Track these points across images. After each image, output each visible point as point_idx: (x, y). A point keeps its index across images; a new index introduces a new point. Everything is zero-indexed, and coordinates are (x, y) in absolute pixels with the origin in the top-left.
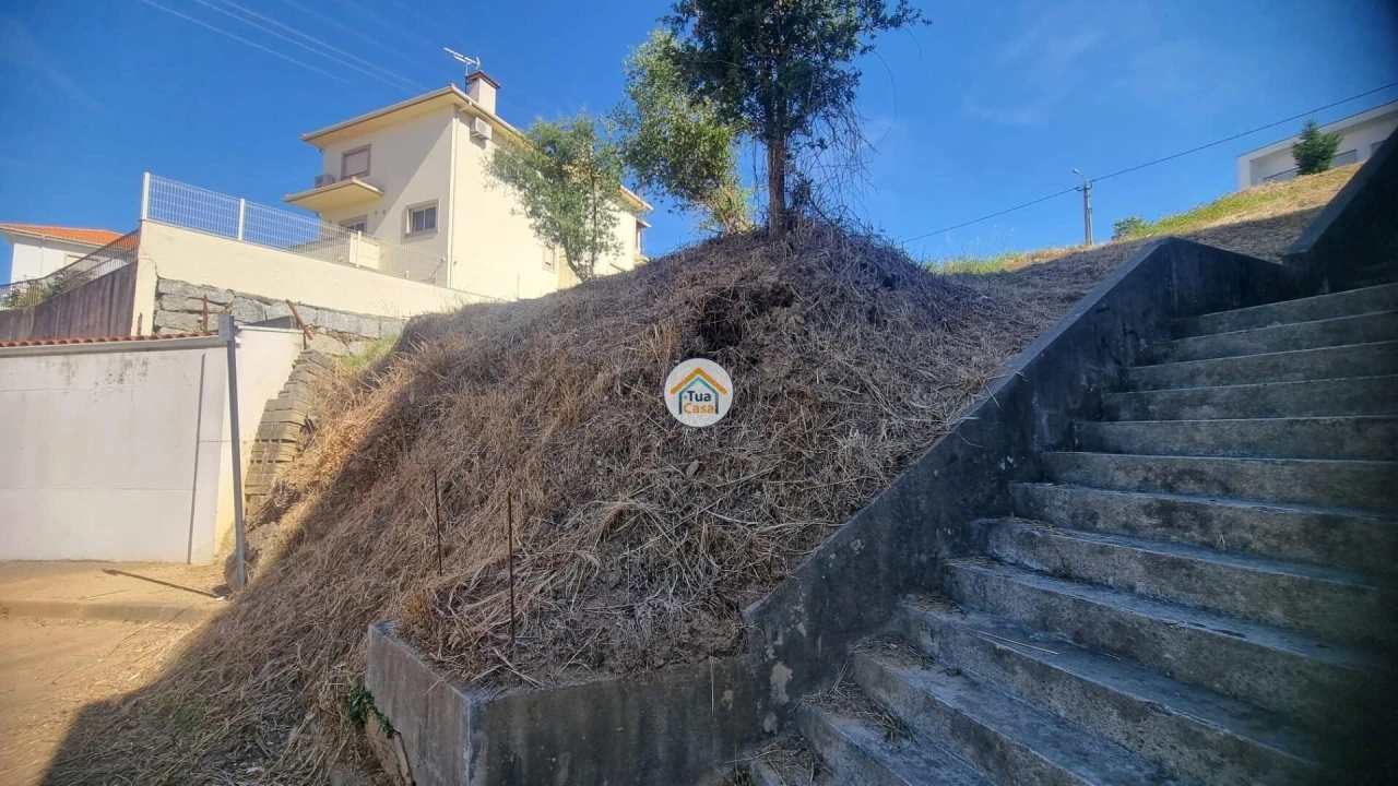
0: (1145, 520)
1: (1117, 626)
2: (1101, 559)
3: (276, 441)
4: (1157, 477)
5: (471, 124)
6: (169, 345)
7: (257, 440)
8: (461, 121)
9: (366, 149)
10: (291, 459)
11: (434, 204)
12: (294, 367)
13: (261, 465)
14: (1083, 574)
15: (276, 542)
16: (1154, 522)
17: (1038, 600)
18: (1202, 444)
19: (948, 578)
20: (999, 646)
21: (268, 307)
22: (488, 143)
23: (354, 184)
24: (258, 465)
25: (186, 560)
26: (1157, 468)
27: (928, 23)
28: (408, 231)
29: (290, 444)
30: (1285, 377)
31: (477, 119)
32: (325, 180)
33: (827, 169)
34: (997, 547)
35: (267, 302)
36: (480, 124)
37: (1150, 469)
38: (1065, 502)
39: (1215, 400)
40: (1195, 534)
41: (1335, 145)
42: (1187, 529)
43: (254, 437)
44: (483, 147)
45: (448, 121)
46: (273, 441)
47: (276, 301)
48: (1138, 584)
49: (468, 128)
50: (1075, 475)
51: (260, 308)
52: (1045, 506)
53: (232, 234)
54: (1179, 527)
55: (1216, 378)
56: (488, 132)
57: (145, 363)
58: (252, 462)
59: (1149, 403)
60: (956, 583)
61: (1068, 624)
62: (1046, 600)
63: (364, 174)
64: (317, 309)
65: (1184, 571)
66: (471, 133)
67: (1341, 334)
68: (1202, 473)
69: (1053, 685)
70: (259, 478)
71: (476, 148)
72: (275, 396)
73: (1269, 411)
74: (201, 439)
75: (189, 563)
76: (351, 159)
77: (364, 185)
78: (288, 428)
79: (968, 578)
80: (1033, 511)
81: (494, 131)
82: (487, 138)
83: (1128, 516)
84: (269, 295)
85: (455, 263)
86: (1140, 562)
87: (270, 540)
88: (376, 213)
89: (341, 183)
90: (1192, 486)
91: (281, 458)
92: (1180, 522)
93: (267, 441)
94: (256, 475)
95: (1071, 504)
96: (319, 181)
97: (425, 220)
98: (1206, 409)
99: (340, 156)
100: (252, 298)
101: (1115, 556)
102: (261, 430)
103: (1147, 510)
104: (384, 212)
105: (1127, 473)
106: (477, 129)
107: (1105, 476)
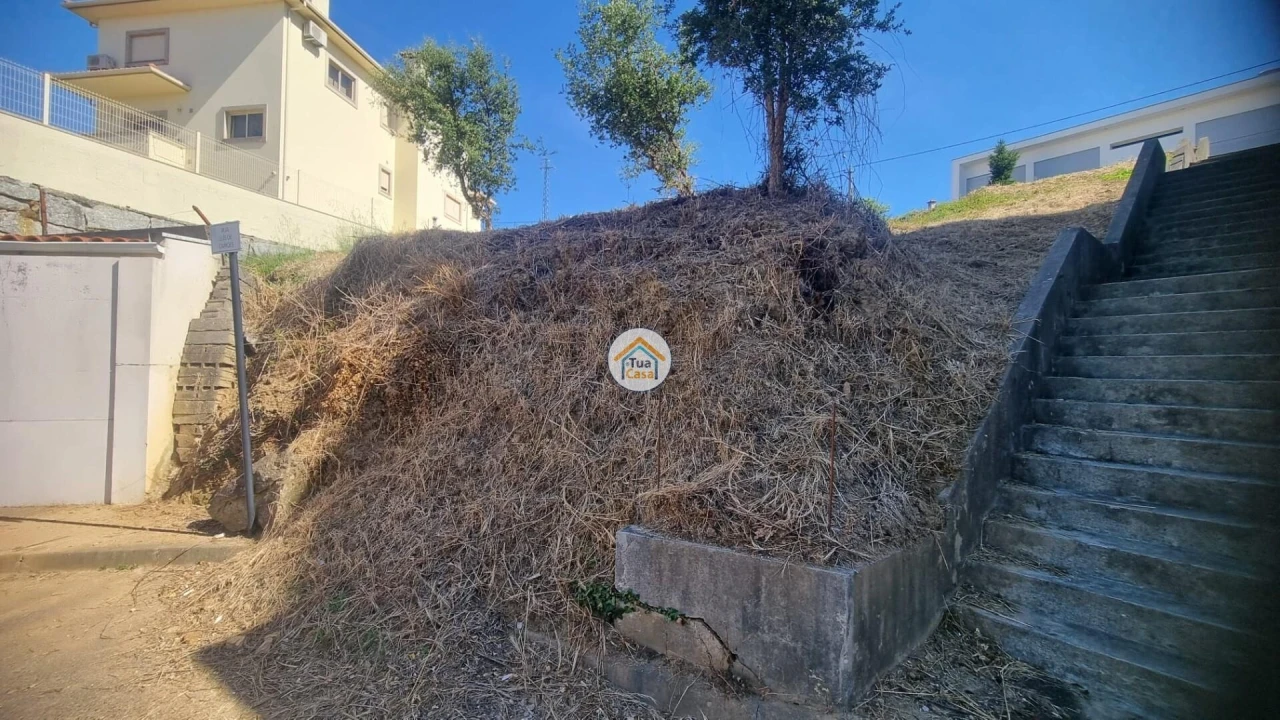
0: (1154, 421)
1: (1186, 488)
2: (1144, 447)
3: (214, 365)
4: (1141, 393)
5: (304, 26)
6: (58, 249)
7: (183, 364)
8: (292, 21)
9: (163, 32)
10: (230, 386)
11: (262, 110)
12: (214, 284)
13: (195, 391)
14: (1125, 458)
15: (298, 472)
16: (1162, 422)
17: (1113, 476)
18: (1158, 371)
19: (1019, 467)
20: (1112, 507)
21: (88, 209)
22: (322, 51)
23: (152, 72)
24: (189, 392)
25: (101, 499)
26: (1142, 387)
27: (908, 33)
28: (225, 137)
29: (228, 369)
30: (1188, 329)
31: (312, 23)
32: (103, 62)
33: (835, 144)
34: (1042, 444)
35: (87, 203)
36: (314, 29)
37: (1136, 388)
38: (1084, 412)
39: (1151, 343)
40: (1195, 429)
41: (1015, 160)
42: (1189, 425)
43: (179, 361)
44: (317, 54)
45: (279, 19)
46: (207, 365)
47: (98, 203)
48: (1174, 461)
49: (300, 31)
50: (1071, 393)
51: (77, 211)
52: (1065, 414)
53: (35, 115)
54: (1183, 425)
55: (1138, 328)
56: (323, 39)
57: (20, 270)
58: (180, 388)
59: (1100, 343)
60: (1029, 470)
61: (1143, 490)
62: (1123, 475)
63: (162, 62)
64: (150, 216)
65: (1214, 451)
66: (304, 37)
67: (1214, 303)
68: (1178, 390)
69: (1167, 527)
70: (193, 407)
71: (308, 54)
72: (197, 316)
73: (1193, 350)
74: (119, 360)
75: (108, 502)
76: (137, 42)
77: (165, 75)
78: (226, 350)
79: (1040, 465)
80: (1057, 418)
81: (329, 40)
82: (321, 46)
83: (1139, 419)
84: (90, 196)
85: (288, 177)
86: (1177, 447)
87: (289, 469)
88: (180, 110)
89: (123, 69)
90: (1169, 398)
91: (221, 384)
92: (1184, 421)
93: (199, 365)
94: (187, 404)
95: (1089, 413)
96: (94, 62)
97: (247, 126)
98: (1145, 349)
99: (123, 37)
100: (66, 197)
101: (1155, 444)
102: (187, 352)
103: (1156, 415)
104: (191, 111)
105: (1117, 391)
106: (311, 33)
107: (1097, 392)
